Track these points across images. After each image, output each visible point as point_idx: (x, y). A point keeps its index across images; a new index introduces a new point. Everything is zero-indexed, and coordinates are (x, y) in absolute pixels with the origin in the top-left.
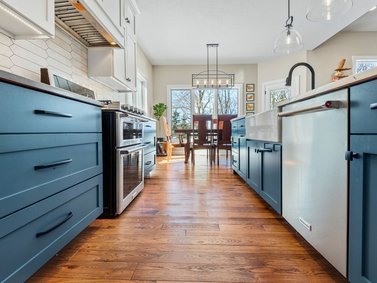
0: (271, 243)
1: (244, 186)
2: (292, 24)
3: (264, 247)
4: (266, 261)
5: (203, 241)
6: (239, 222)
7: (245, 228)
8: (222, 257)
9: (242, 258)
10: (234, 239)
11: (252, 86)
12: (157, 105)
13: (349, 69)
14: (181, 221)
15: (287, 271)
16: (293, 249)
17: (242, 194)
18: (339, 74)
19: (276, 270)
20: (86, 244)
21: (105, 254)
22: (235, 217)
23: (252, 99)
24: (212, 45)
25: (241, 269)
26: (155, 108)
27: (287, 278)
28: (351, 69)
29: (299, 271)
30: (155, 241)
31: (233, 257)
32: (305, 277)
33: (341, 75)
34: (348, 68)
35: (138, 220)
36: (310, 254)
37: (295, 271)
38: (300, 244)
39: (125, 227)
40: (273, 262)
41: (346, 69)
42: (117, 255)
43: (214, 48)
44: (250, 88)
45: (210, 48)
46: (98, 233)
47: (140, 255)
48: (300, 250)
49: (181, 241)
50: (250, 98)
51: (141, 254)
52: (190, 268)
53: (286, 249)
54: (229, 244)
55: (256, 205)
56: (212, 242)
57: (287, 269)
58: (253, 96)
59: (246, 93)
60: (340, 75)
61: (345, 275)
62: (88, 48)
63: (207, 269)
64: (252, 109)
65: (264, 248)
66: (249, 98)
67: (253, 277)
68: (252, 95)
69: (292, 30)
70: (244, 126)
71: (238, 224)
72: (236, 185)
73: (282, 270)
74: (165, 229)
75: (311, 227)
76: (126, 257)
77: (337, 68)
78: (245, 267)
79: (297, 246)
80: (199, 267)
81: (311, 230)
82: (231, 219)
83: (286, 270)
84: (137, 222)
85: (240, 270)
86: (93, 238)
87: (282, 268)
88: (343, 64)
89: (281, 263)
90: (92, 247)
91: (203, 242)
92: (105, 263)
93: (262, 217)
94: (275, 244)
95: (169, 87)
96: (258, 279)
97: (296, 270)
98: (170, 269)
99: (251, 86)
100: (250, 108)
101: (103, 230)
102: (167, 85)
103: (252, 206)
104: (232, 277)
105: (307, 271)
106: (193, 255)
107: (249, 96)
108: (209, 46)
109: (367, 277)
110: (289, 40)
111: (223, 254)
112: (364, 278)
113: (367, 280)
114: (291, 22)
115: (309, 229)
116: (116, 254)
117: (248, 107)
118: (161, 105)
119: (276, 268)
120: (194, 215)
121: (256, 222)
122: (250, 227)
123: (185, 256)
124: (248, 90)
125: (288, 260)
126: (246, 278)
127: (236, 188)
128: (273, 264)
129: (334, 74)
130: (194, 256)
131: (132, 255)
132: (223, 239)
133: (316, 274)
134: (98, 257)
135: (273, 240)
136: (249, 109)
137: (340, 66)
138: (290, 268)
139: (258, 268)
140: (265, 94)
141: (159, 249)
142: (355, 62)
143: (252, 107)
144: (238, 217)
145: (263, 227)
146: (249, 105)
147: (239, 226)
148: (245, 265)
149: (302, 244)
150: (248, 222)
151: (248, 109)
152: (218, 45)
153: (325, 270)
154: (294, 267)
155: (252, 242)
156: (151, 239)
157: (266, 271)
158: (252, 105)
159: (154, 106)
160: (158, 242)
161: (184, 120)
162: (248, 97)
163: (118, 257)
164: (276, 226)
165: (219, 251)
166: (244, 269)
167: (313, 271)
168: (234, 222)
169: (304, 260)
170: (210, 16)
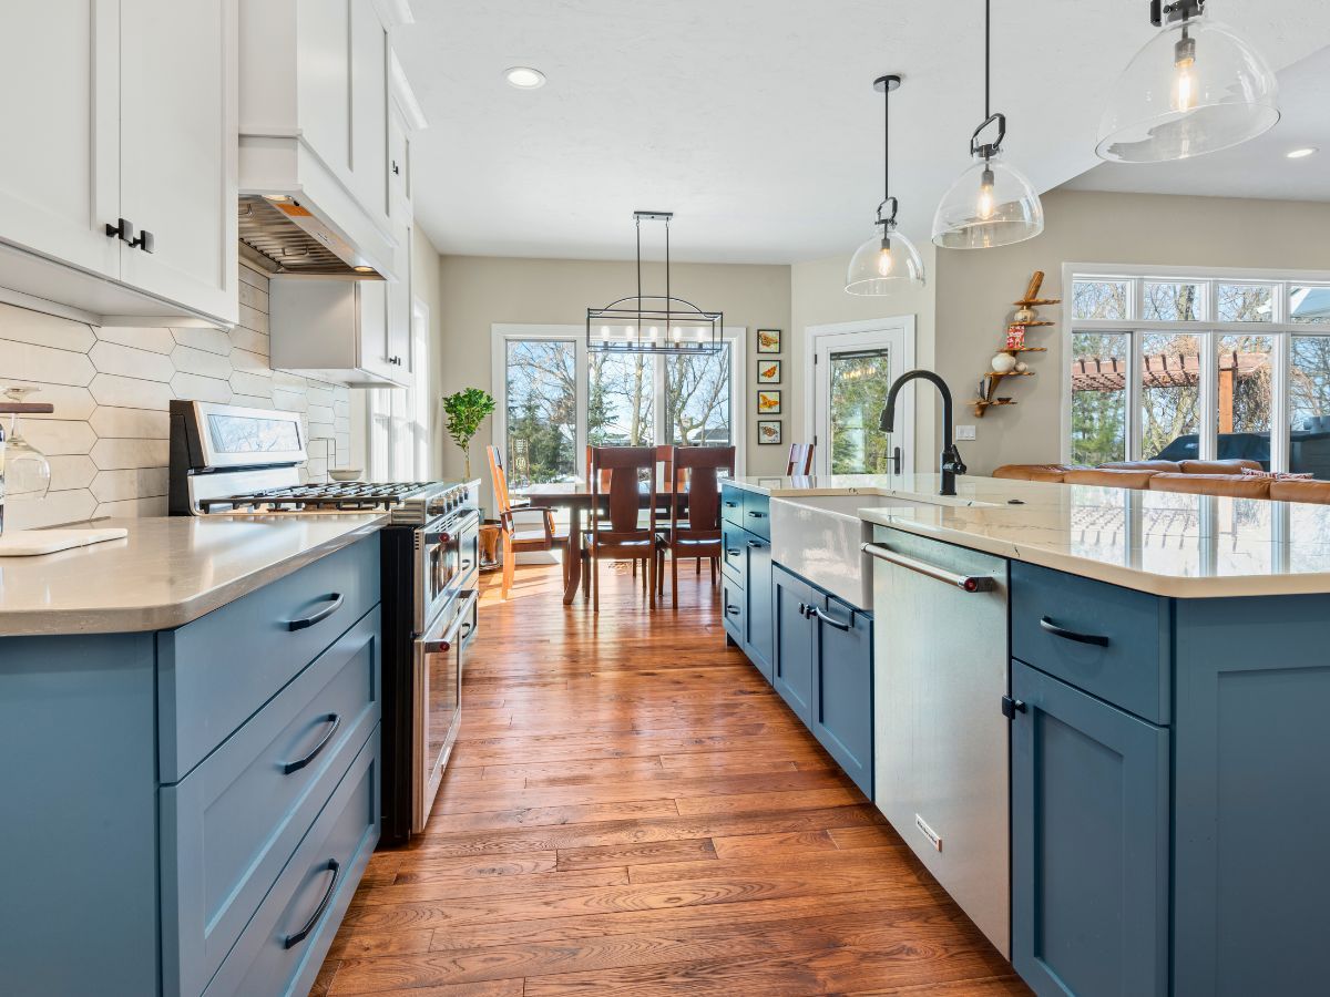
0: (850, 882)
1: (764, 693)
2: (896, 219)
3: (835, 897)
4: (842, 936)
5: (678, 895)
6: (764, 827)
7: (781, 842)
8: (738, 938)
9: (784, 933)
10: (758, 879)
11: (774, 335)
12: (457, 397)
13: (1054, 302)
14: (605, 837)
15: (889, 955)
16: (900, 894)
17: (761, 726)
18: (1026, 318)
19: (865, 957)
20: (356, 940)
21: (424, 964)
22: (750, 809)
23: (775, 378)
24: (653, 214)
25: (784, 964)
26: (450, 405)
27: (890, 973)
28: (1058, 302)
29: (915, 952)
30: (550, 908)
31: (762, 935)
32: (929, 967)
33: (1032, 319)
34: (1051, 299)
35: (481, 846)
36: (940, 906)
37: (908, 954)
38: (919, 878)
39: (448, 873)
40: (857, 935)
41: (1046, 302)
42: (458, 963)
43: (660, 223)
44: (767, 342)
45: (645, 222)
46: (376, 903)
47: (521, 955)
48: (919, 897)
49: (619, 901)
50: (770, 373)
51: (523, 954)
52: (662, 976)
53: (886, 895)
54: (745, 896)
55: (804, 764)
56: (704, 896)
57: (888, 950)
58: (778, 369)
59: (755, 357)
60: (1029, 320)
61: (1006, 956)
62: (271, 275)
63: (702, 974)
64: (776, 409)
65: (834, 899)
66: (765, 374)
67: (815, 981)
68: (774, 364)
69: (895, 234)
70: (766, 515)
71: (764, 830)
72: (742, 692)
73: (877, 953)
74: (565, 867)
75: (940, 841)
76: (485, 965)
77: (1021, 298)
78: (794, 958)
79: (912, 886)
80: (683, 972)
81: (940, 850)
82: (742, 817)
83: (887, 954)
84: (478, 852)
85: (783, 966)
86: (366, 919)
87: (877, 950)
88: (1038, 286)
89: (876, 936)
90: (377, 946)
91: (679, 899)
92: (434, 990)
93: (823, 804)
94: (860, 884)
95: (499, 331)
96: (825, 986)
97: (910, 951)
98: (612, 984)
99: (770, 334)
100: (770, 406)
101: (384, 888)
102: (493, 325)
103: (793, 768)
104: (765, 985)
105: (933, 950)
106: (661, 941)
107: (765, 367)
108: (641, 216)
109: (1043, 959)
110: (885, 262)
111: (738, 927)
112: (1037, 961)
113: (1042, 964)
114: (891, 214)
115: (937, 846)
116: (454, 962)
117: (761, 402)
118: (472, 398)
119: (865, 950)
120: (638, 815)
121: (810, 820)
122: (793, 841)
123: (644, 945)
124: (763, 348)
125: (890, 925)
126: (796, 984)
127: (742, 704)
128: (858, 940)
129: (1013, 313)
130: (666, 943)
131: (499, 960)
132: (730, 884)
133: (952, 956)
134: (406, 976)
135: (855, 872)
136: (767, 410)
137: (1028, 292)
138: (895, 948)
139: (824, 955)
140: (816, 362)
141: (568, 932)
142: (1071, 278)
143: (776, 403)
144: (758, 808)
145: (826, 836)
146: (764, 398)
147: (767, 840)
148: (791, 952)
149: (923, 877)
150: (789, 823)
151: (764, 409)
152: (671, 214)
153: (972, 944)
154: (905, 943)
155: (803, 885)
156: (537, 906)
157: (841, 962)
158: (774, 397)
159: (445, 399)
160: (560, 911)
161: (529, 408)
162: (761, 372)
163: (464, 969)
164: (860, 829)
165: (725, 921)
166: (791, 963)
167: (946, 950)
168: (750, 828)
169: (926, 922)
170: (652, 147)
